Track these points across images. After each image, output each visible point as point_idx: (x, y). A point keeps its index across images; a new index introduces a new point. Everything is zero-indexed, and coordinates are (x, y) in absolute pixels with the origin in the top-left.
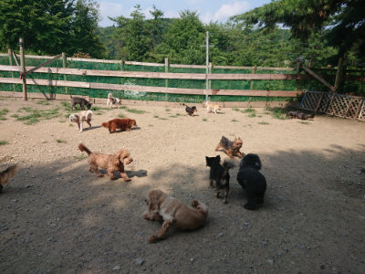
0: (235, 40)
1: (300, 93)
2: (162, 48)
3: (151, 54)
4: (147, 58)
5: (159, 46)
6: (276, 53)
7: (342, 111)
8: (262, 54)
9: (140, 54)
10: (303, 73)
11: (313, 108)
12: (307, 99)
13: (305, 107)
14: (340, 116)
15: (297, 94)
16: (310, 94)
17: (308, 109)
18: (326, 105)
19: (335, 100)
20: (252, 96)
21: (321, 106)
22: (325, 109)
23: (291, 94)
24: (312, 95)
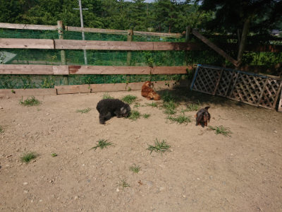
0: (108, 7)
1: (190, 68)
2: (37, 11)
3: (25, 17)
4: (20, 21)
5: (33, 8)
6: (143, 20)
7: (252, 96)
8: (132, 20)
9: (12, 16)
10: (193, 40)
11: (209, 90)
12: (199, 76)
13: (198, 88)
14: (250, 103)
15: (187, 70)
16: (204, 70)
17: (202, 91)
18: (228, 87)
19: (241, 79)
20: (130, 75)
21: (220, 88)
22: (226, 93)
23: (179, 70)
24: (206, 71)
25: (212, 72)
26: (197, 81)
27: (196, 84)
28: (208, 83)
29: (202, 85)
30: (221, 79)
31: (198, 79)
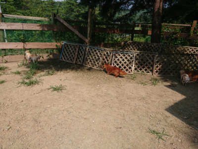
1: (59, 45)
7: (96, 63)
11: (71, 60)
12: (65, 50)
13: (65, 58)
14: (95, 68)
15: (56, 46)
16: (68, 46)
17: (67, 61)
18: (82, 57)
19: (89, 51)
20: (5, 50)
21: (79, 58)
22: (82, 61)
23: (50, 46)
24: (69, 46)
25: (73, 47)
26: (64, 54)
27: (64, 56)
28: (71, 55)
29: (67, 57)
30: (78, 52)
31: (65, 52)
